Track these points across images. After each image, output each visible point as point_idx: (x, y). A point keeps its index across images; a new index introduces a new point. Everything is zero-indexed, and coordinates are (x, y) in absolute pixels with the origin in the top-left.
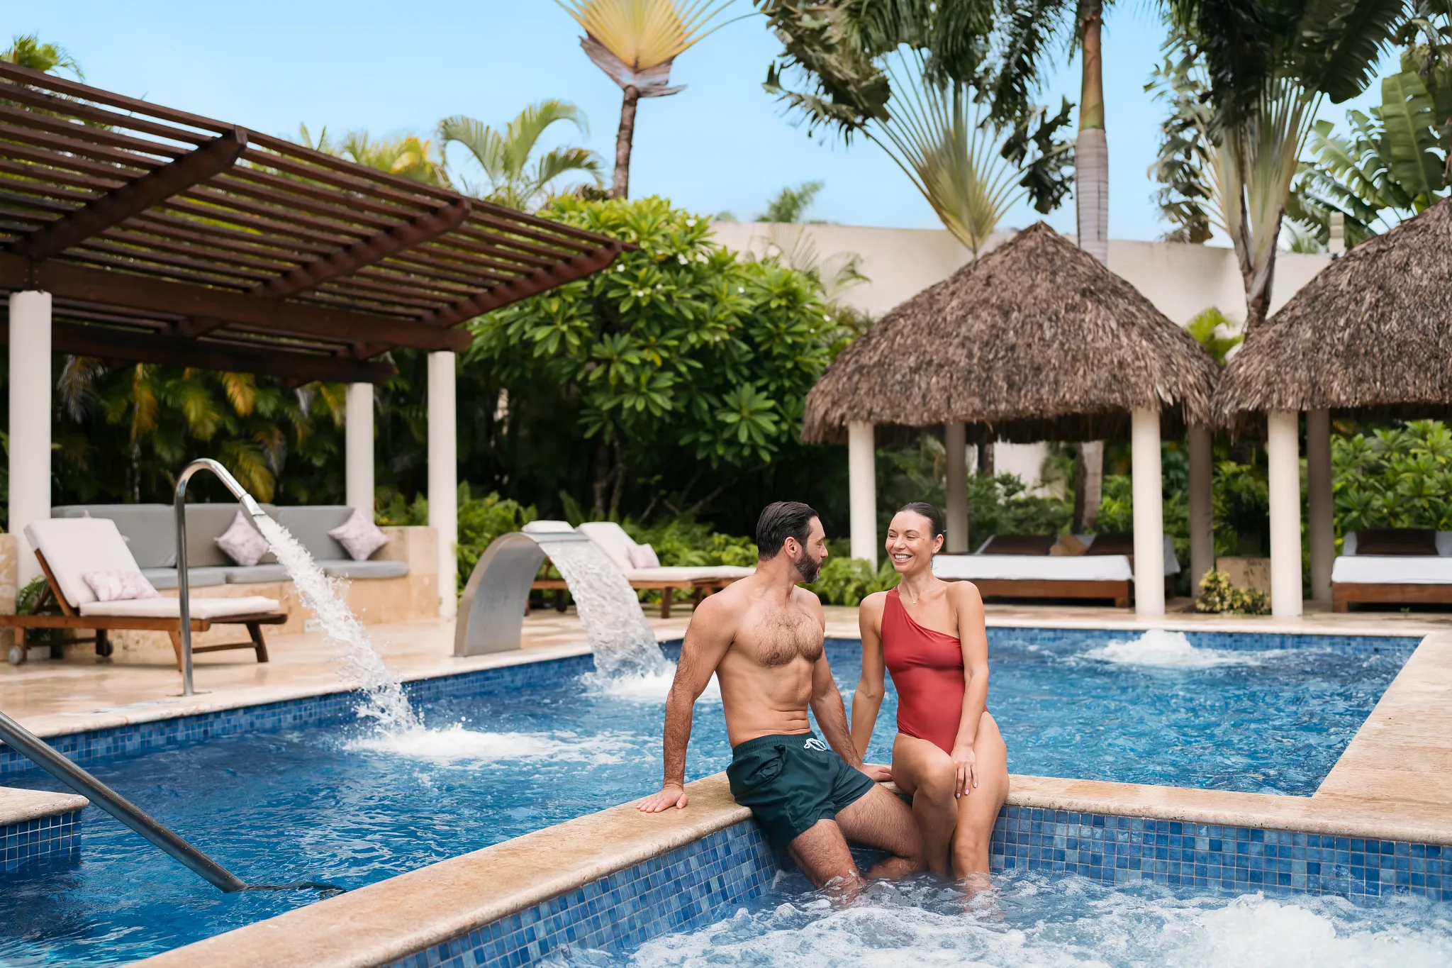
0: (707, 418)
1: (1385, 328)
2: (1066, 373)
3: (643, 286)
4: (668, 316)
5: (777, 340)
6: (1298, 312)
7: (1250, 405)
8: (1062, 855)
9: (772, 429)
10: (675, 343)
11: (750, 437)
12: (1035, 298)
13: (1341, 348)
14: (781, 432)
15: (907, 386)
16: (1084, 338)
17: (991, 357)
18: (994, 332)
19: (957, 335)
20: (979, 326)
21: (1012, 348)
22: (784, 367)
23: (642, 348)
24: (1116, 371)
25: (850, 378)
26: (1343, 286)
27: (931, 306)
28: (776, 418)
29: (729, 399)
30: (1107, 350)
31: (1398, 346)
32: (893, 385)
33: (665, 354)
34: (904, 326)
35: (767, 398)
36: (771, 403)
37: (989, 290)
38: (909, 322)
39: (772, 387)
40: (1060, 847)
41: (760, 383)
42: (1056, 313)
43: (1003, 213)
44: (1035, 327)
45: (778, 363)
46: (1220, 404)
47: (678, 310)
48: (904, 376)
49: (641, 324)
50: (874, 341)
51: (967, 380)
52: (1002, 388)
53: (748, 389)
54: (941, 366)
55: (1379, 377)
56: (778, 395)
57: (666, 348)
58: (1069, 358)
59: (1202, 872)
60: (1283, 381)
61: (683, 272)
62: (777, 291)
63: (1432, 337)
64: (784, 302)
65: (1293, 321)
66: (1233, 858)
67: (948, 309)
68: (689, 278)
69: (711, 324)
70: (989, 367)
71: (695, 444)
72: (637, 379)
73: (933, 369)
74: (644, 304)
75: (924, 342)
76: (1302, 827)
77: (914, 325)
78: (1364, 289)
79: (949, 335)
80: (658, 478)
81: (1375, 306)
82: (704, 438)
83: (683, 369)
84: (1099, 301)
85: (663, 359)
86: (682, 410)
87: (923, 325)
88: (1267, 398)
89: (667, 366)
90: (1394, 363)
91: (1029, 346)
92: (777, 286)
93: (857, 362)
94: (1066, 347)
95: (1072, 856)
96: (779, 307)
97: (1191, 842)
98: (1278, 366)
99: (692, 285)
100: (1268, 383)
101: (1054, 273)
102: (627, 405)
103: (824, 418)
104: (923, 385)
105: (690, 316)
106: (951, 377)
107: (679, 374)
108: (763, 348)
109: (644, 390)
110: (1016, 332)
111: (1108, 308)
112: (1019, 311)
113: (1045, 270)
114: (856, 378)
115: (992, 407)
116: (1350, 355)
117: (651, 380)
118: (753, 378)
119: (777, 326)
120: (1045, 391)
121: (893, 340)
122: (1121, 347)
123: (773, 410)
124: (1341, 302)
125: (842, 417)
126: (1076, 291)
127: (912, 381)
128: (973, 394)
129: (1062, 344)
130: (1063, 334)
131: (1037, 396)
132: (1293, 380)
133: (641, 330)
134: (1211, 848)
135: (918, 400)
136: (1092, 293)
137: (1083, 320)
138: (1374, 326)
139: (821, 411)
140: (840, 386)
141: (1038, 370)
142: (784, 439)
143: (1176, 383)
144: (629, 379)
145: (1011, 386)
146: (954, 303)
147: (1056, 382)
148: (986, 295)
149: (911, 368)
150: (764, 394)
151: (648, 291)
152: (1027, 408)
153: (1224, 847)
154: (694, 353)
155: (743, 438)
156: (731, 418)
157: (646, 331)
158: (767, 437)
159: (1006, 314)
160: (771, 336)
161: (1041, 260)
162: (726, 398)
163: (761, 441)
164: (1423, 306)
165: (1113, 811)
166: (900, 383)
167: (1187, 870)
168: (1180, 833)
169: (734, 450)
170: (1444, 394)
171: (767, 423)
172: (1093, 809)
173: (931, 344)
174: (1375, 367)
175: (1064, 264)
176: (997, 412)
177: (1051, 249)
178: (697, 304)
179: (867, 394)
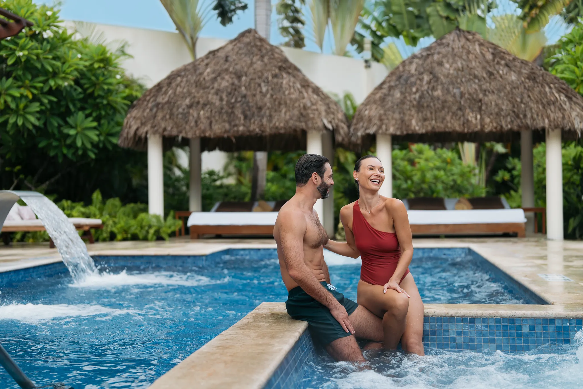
0: (56, 131)
1: (436, 94)
2: (276, 111)
3: (22, 49)
4: (36, 68)
5: (97, 87)
6: (392, 84)
7: (371, 131)
8: (454, 339)
9: (96, 139)
10: (41, 85)
11: (83, 144)
12: (254, 69)
13: (415, 103)
14: (100, 141)
15: (186, 115)
16: (284, 92)
17: (233, 101)
18: (234, 87)
19: (213, 88)
20: (224, 84)
21: (245, 96)
22: (102, 103)
23: (19, 87)
24: (302, 111)
25: (151, 110)
26: (413, 71)
27: (195, 71)
28: (97, 133)
29: (70, 120)
30: (297, 100)
31: (443, 102)
32: (178, 115)
33: (35, 92)
34: (181, 81)
35: (93, 121)
36: (95, 124)
37: (228, 64)
38: (185, 79)
39: (94, 114)
40: (452, 336)
41: (88, 112)
42: (267, 78)
43: (206, 23)
44: (256, 85)
45: (98, 100)
46: (356, 130)
47: (43, 66)
48: (184, 109)
49: (20, 73)
50: (164, 89)
51: (220, 113)
52: (240, 118)
53: (81, 115)
54: (205, 105)
55: (434, 118)
56: (98, 119)
57: (35, 88)
58: (277, 103)
59: (526, 341)
60: (388, 119)
61: (45, 43)
62: (96, 58)
63: (458, 99)
64: (102, 65)
65: (391, 88)
66: (541, 333)
67: (206, 74)
68: (48, 47)
69: (63, 75)
70: (232, 106)
71: (49, 146)
72: (17, 106)
73: (200, 106)
74: (23, 60)
75: (194, 91)
76: (574, 316)
77: (187, 81)
78: (422, 73)
79: (208, 88)
80: (18, 167)
81: (429, 83)
82: (55, 144)
83: (46, 101)
84: (289, 73)
85: (33, 94)
86: (42, 126)
87: (192, 81)
88: (380, 127)
89: (35, 99)
90: (441, 111)
91: (254, 95)
92: (98, 55)
93: (155, 100)
94: (274, 97)
95: (459, 340)
96: (99, 68)
97: (519, 328)
98: (385, 111)
99: (51, 51)
100: (381, 120)
101: (262, 57)
102: (12, 121)
103: (135, 133)
104: (195, 115)
105: (51, 70)
106: (211, 111)
107: (42, 104)
108: (90, 91)
109: (21, 112)
110: (246, 88)
111: (294, 77)
112: (246, 76)
113: (257, 55)
114: (155, 110)
115: (235, 129)
116: (419, 106)
117: (26, 107)
118: (82, 109)
119: (97, 79)
120: (265, 121)
121: (176, 90)
122: (304, 98)
123: (95, 128)
124: (413, 79)
125: (147, 133)
126: (275, 66)
127: (189, 113)
128: (224, 121)
129: (272, 96)
130: (272, 89)
131: (260, 123)
132: (393, 118)
133: (19, 76)
134: (530, 330)
135: (193, 124)
136: (285, 69)
137: (282, 83)
138: (430, 92)
139: (134, 128)
140: (145, 114)
141: (260, 109)
142: (101, 145)
143: (334, 119)
144: (13, 106)
145: (246, 117)
146: (208, 70)
147: (271, 116)
148: (226, 67)
149: (187, 106)
150: (91, 119)
151: (26, 53)
152: (254, 130)
153: (536, 329)
154: (50, 92)
155: (79, 144)
156: (72, 132)
157: (22, 77)
158: (92, 143)
159: (239, 77)
160: (94, 85)
161: (254, 49)
162: (68, 119)
163: (89, 146)
164: (453, 84)
165: (479, 315)
166: (182, 113)
167: (518, 341)
168: (514, 324)
169: (72, 151)
170: (464, 127)
171: (93, 136)
172: (469, 315)
173: (198, 93)
174: (431, 113)
175: (267, 52)
176: (238, 131)
177: (259, 43)
178: (54, 62)
179: (162, 119)
